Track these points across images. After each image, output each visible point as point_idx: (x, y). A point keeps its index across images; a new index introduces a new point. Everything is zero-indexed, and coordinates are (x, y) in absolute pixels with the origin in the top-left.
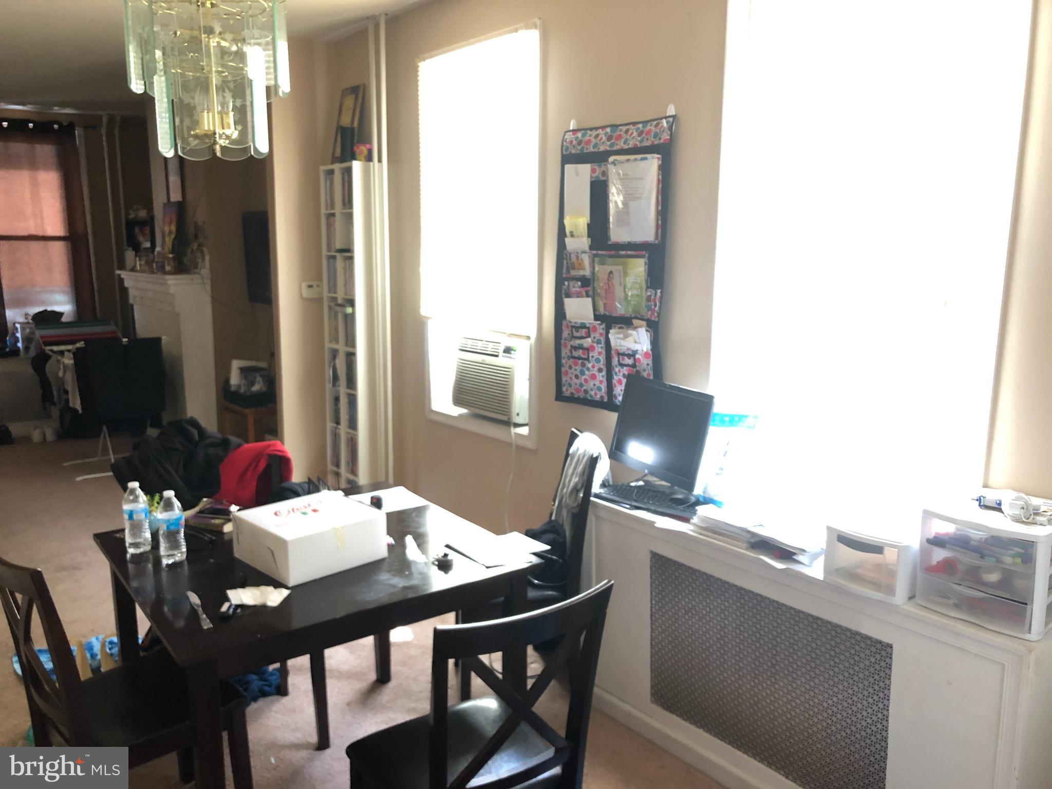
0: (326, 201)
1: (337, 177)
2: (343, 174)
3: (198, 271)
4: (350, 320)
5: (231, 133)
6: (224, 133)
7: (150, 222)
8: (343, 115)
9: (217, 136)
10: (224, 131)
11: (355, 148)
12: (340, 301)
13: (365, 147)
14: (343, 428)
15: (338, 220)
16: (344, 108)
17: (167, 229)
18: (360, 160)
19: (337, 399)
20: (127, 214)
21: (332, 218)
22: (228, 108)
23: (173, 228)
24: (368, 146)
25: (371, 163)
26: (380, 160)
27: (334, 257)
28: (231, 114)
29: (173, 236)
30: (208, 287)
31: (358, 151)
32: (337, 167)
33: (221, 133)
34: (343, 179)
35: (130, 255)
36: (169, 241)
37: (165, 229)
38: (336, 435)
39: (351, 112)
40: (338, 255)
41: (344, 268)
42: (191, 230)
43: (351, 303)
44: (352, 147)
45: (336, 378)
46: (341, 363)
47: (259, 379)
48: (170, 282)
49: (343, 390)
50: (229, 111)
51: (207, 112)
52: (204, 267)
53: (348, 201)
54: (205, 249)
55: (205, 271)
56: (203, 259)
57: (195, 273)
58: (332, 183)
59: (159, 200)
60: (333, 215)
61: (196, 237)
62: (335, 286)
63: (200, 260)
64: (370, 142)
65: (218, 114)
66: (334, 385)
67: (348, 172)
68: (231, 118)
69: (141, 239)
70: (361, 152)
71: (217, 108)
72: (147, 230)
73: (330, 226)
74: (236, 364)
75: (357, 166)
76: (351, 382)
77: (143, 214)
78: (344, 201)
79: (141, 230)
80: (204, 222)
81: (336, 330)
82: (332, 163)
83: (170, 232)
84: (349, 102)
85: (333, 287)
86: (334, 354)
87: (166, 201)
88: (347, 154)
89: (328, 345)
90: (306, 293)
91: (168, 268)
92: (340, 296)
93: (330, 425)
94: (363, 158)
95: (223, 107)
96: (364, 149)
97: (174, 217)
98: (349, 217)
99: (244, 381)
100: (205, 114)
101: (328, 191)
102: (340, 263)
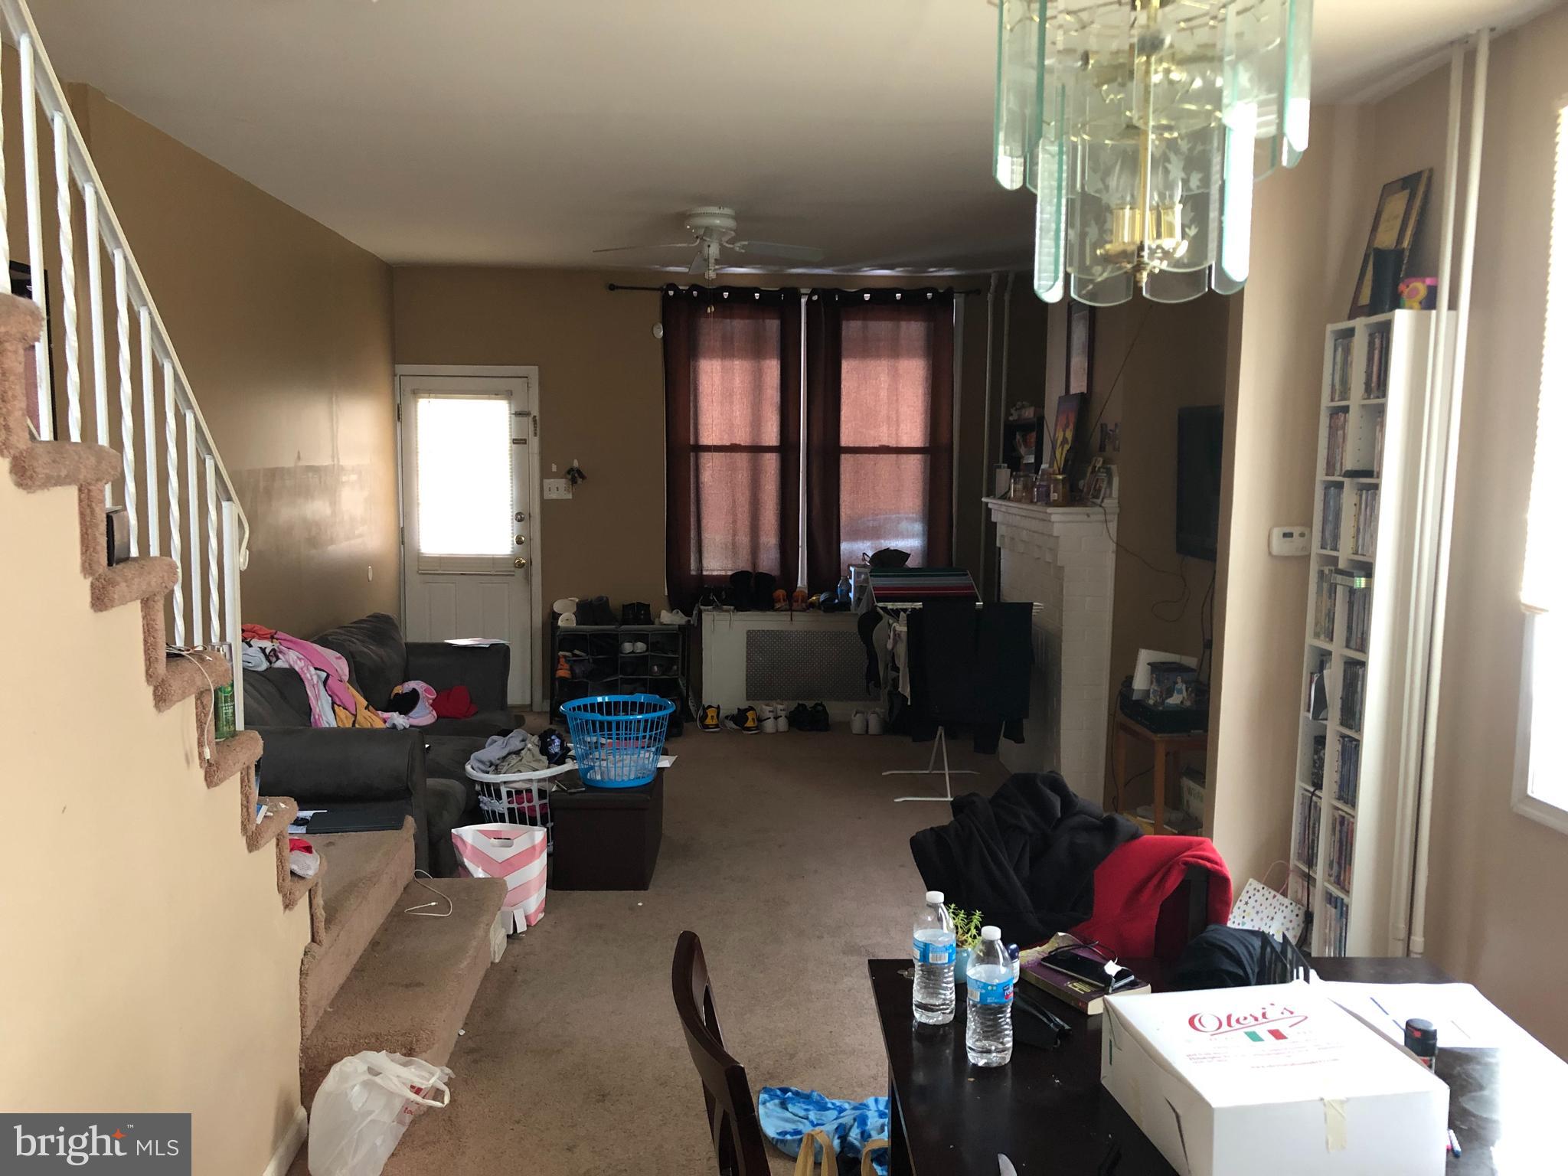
0: (1333, 386)
1: (1360, 345)
2: (1371, 336)
3: (1099, 501)
4: (1360, 603)
5: (1174, 246)
6: (1158, 247)
7: (1039, 424)
8: (1382, 228)
9: (1146, 253)
10: (1159, 242)
11: (1402, 287)
12: (1341, 565)
13: (1424, 282)
14: (1327, 797)
15: (1354, 418)
16: (1385, 216)
17: (1060, 436)
18: (1411, 308)
19: (1320, 741)
20: (1008, 414)
21: (1342, 416)
22: (1171, 197)
23: (1069, 435)
24: (1429, 281)
25: (1434, 312)
26: (1453, 305)
27: (1340, 486)
28: (1179, 207)
29: (1067, 447)
30: (1113, 526)
31: (1406, 291)
32: (1360, 324)
33: (1154, 246)
34: (1371, 344)
35: (1003, 474)
36: (1061, 455)
37: (1058, 435)
38: (1311, 809)
39: (1398, 223)
40: (1347, 481)
41: (1358, 505)
42: (1096, 438)
43: (1367, 570)
44: (1396, 285)
45: (1321, 703)
46: (1333, 677)
47: (1180, 685)
48: (1054, 518)
49: (1333, 727)
50: (1174, 203)
51: (1131, 208)
52: (1110, 495)
53: (1378, 384)
54: (1114, 467)
55: (1111, 503)
56: (1110, 483)
57: (1094, 504)
58: (1347, 351)
59: (1054, 391)
60: (1345, 410)
61: (1102, 448)
62: (1336, 537)
63: (1104, 485)
64: (1435, 272)
65: (1151, 210)
66: (1316, 717)
67: (1384, 332)
68: (1176, 216)
69: (1023, 450)
70: (1416, 291)
71: (1151, 197)
72: (1033, 437)
73: (1336, 430)
74: (1145, 657)
75: (1403, 320)
76: (1352, 713)
77: (1029, 413)
78: (1368, 384)
79: (1024, 437)
80: (1116, 425)
81: (1331, 619)
82: (1351, 317)
83: (1065, 441)
84: (1397, 205)
85: (1332, 538)
86: (1323, 658)
87: (1063, 393)
88: (1387, 298)
89: (1310, 640)
90: (1279, 546)
91: (1054, 496)
92: (1344, 554)
93: (1301, 786)
94: (1416, 305)
95: (1162, 196)
96: (1420, 287)
97: (1072, 418)
98: (1378, 414)
99: (1155, 687)
100: (1127, 211)
101: (1338, 367)
102: (1349, 497)
